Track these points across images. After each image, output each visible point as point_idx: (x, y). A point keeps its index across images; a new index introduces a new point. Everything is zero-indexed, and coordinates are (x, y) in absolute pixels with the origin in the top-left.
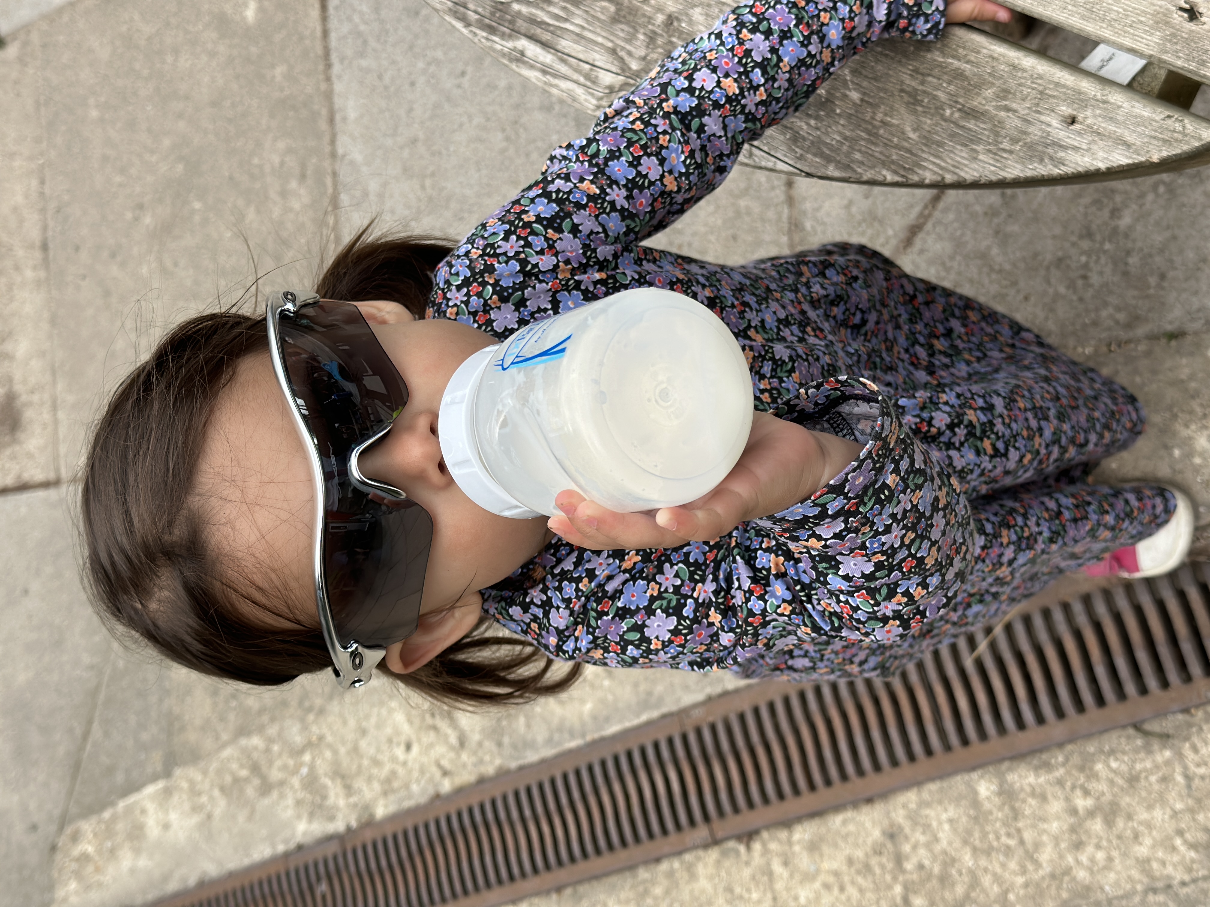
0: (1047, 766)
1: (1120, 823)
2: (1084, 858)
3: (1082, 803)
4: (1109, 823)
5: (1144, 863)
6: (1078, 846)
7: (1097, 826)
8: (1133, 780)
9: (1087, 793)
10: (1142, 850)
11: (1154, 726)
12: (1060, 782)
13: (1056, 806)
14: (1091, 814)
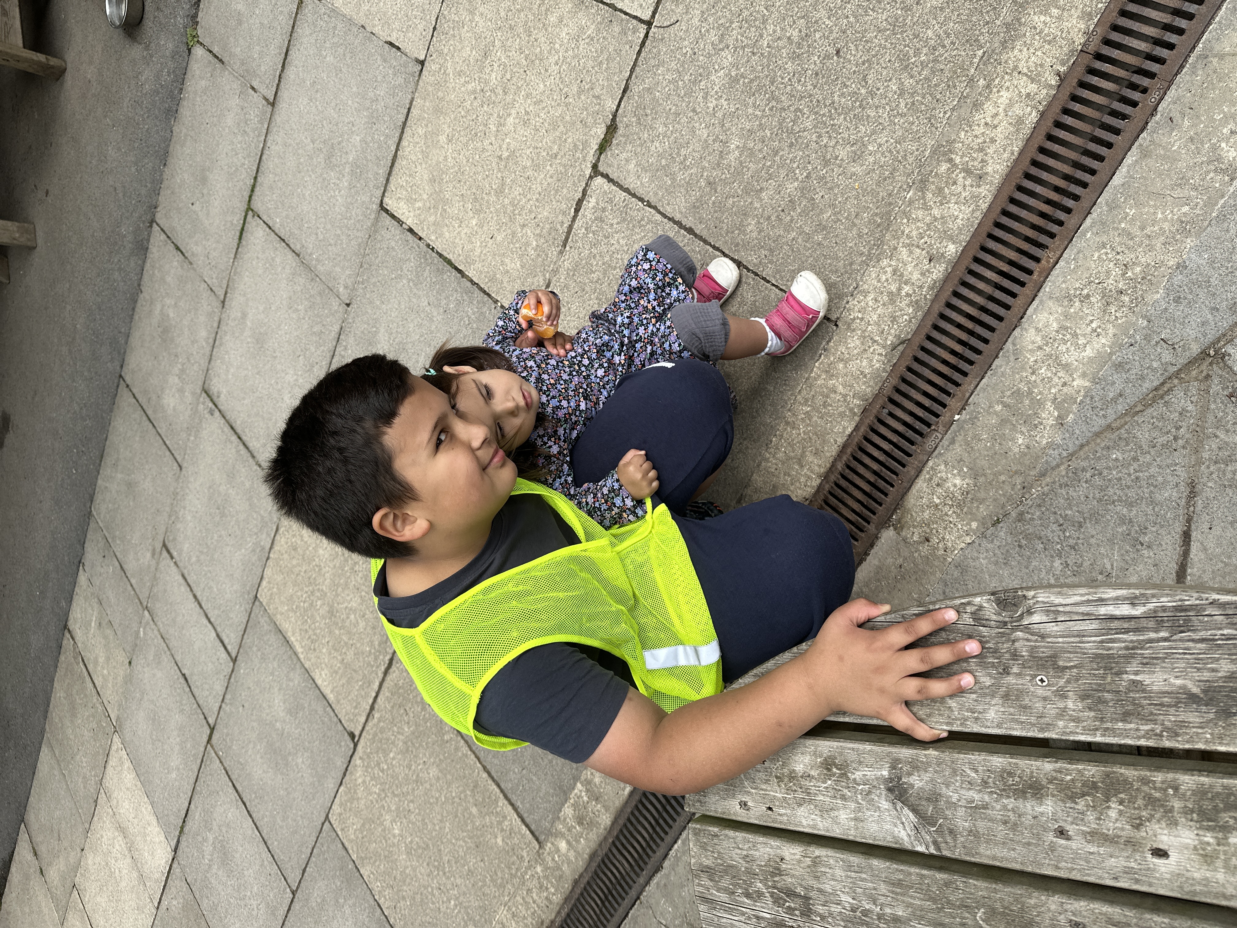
0: (931, 288)
1: (886, 298)
2: (889, 270)
3: (907, 289)
4: (890, 294)
5: (866, 293)
6: (895, 272)
7: (893, 288)
8: (894, 319)
9: (908, 295)
10: (871, 296)
11: (901, 348)
12: (921, 287)
13: (916, 276)
14: (899, 289)
